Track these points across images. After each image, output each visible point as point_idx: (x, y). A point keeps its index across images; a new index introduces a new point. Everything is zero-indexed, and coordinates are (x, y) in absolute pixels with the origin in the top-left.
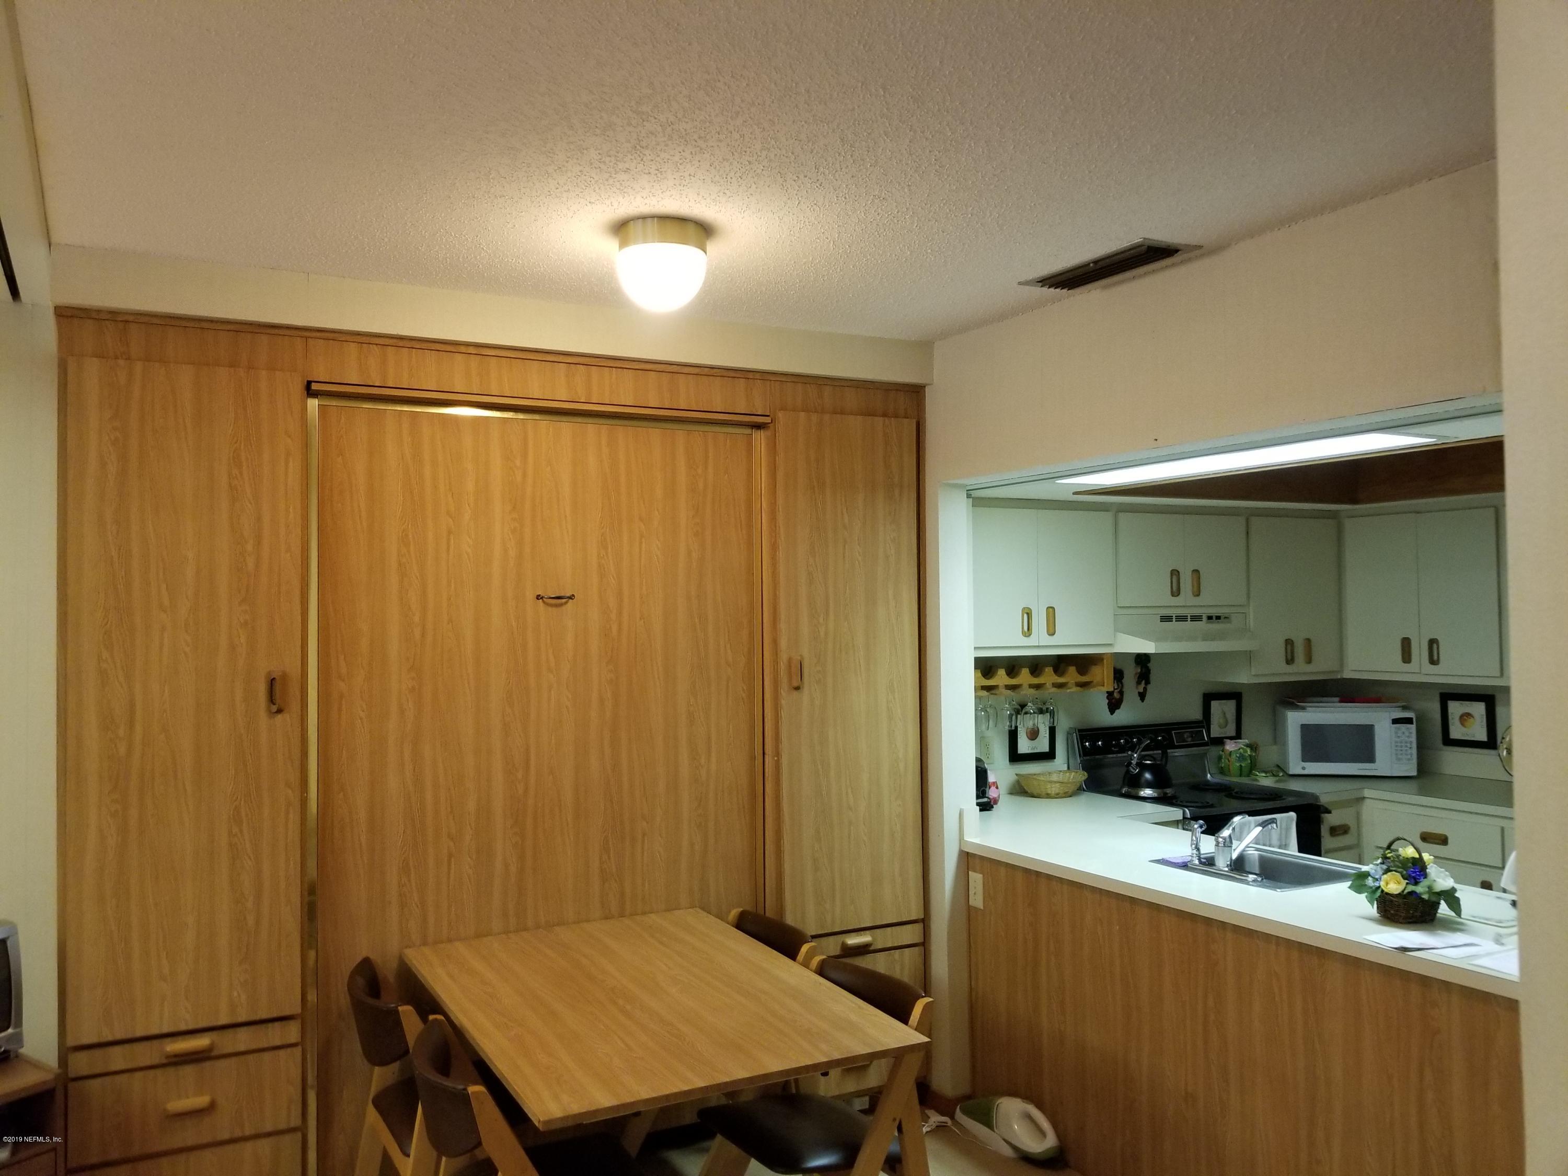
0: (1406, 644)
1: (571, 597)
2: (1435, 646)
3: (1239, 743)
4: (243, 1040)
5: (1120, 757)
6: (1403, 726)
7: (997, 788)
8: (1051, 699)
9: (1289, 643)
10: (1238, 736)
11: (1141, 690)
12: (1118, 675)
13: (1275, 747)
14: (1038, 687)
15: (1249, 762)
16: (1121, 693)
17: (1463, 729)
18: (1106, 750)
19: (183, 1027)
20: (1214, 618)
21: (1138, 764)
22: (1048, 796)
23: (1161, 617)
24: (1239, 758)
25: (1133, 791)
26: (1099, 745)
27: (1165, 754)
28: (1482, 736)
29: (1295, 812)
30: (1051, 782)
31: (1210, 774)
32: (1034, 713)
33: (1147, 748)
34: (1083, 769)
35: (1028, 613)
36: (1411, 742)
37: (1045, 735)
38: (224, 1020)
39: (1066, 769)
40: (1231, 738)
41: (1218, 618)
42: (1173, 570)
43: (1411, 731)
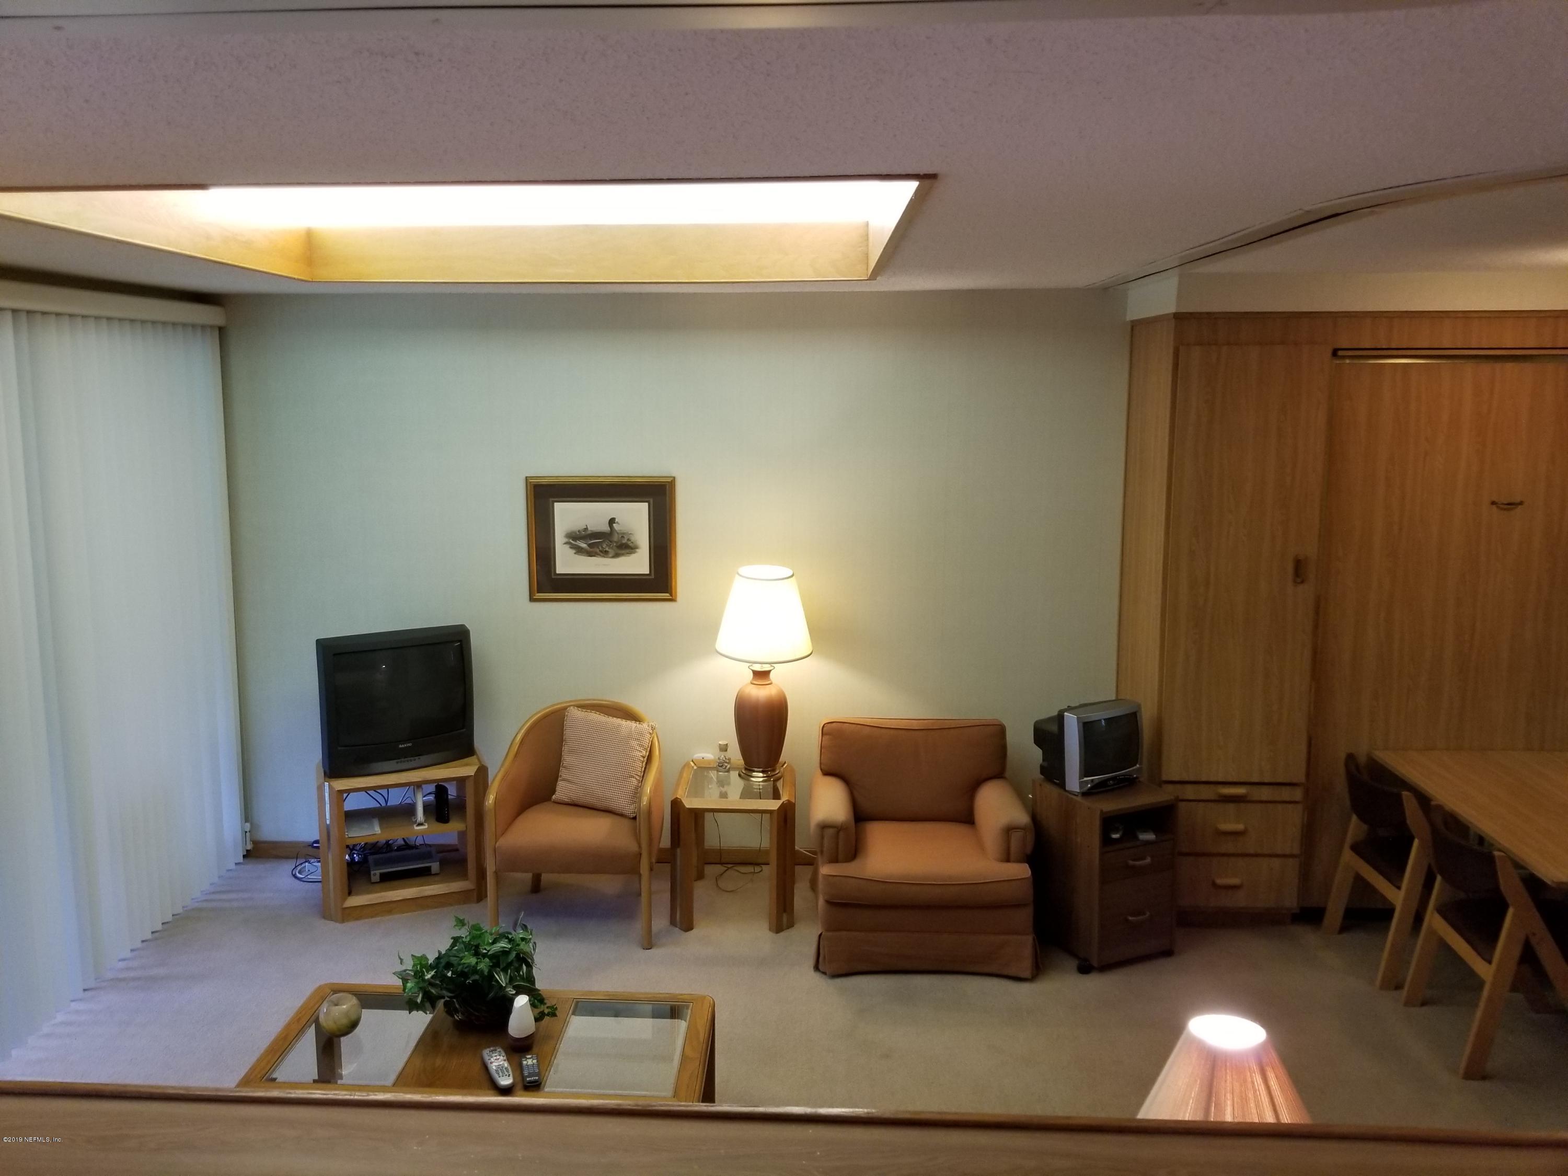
1: (1521, 503)
4: (1265, 793)
19: (1230, 780)
38: (1255, 779)
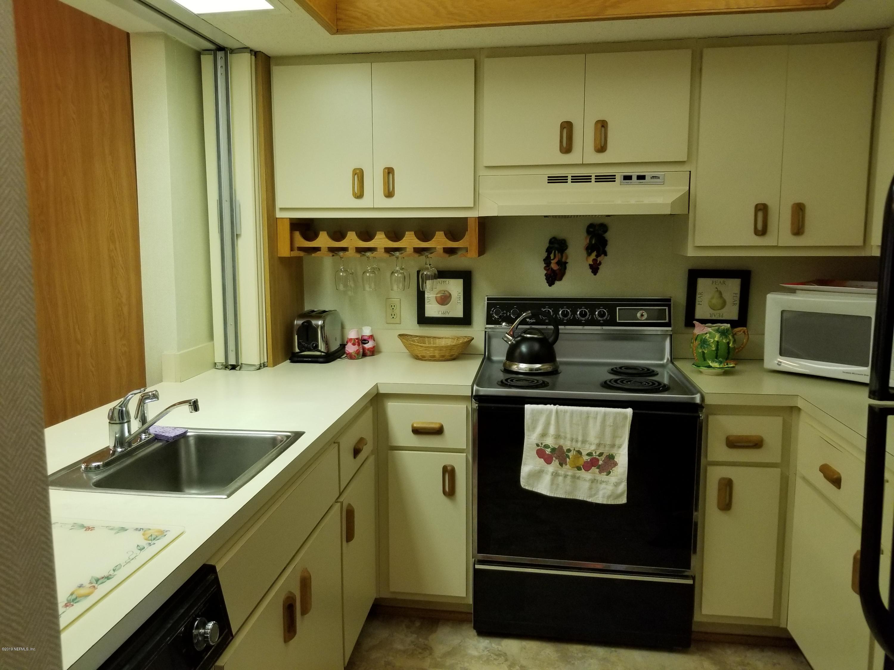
9: (761, 209)
11: (593, 262)
20: (634, 178)
23: (548, 177)
35: (358, 174)
37: (459, 301)
41: (641, 178)
42: (563, 122)
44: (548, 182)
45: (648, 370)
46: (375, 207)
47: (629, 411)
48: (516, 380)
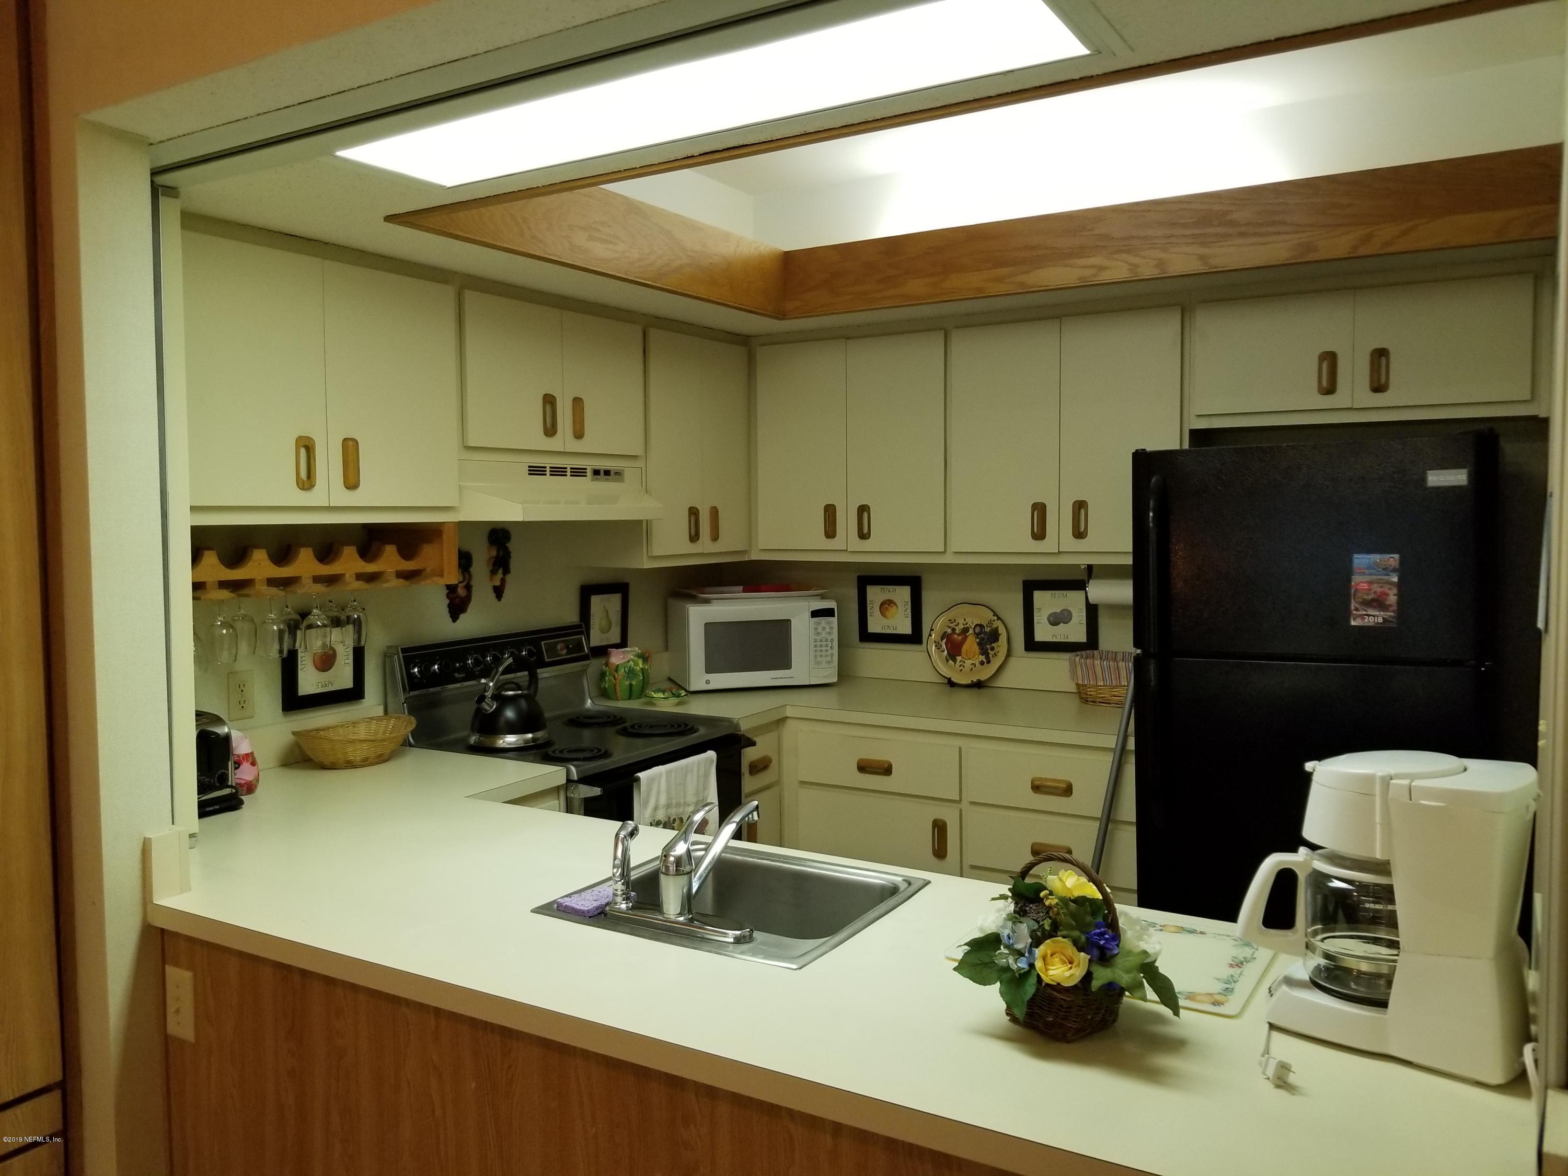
0: (830, 512)
2: (865, 515)
3: (627, 652)
5: (467, 687)
6: (824, 619)
7: (253, 764)
8: (355, 601)
9: (694, 513)
10: (623, 644)
11: (498, 583)
12: (465, 560)
13: (666, 655)
14: (332, 580)
15: (642, 678)
16: (468, 588)
17: (885, 621)
18: (445, 678)
20: (602, 473)
21: (495, 697)
22: (350, 765)
23: (529, 467)
24: (628, 673)
25: (486, 741)
26: (435, 670)
27: (533, 678)
28: (905, 627)
29: (715, 751)
30: (353, 742)
31: (591, 700)
32: (324, 626)
33: (507, 671)
34: (410, 713)
35: (306, 446)
36: (832, 640)
37: (347, 661)
39: (382, 714)
40: (617, 646)
41: (607, 473)
42: (545, 394)
43: (832, 625)
44: (530, 474)
45: (615, 717)
46: (331, 505)
47: (711, 754)
48: (567, 752)
